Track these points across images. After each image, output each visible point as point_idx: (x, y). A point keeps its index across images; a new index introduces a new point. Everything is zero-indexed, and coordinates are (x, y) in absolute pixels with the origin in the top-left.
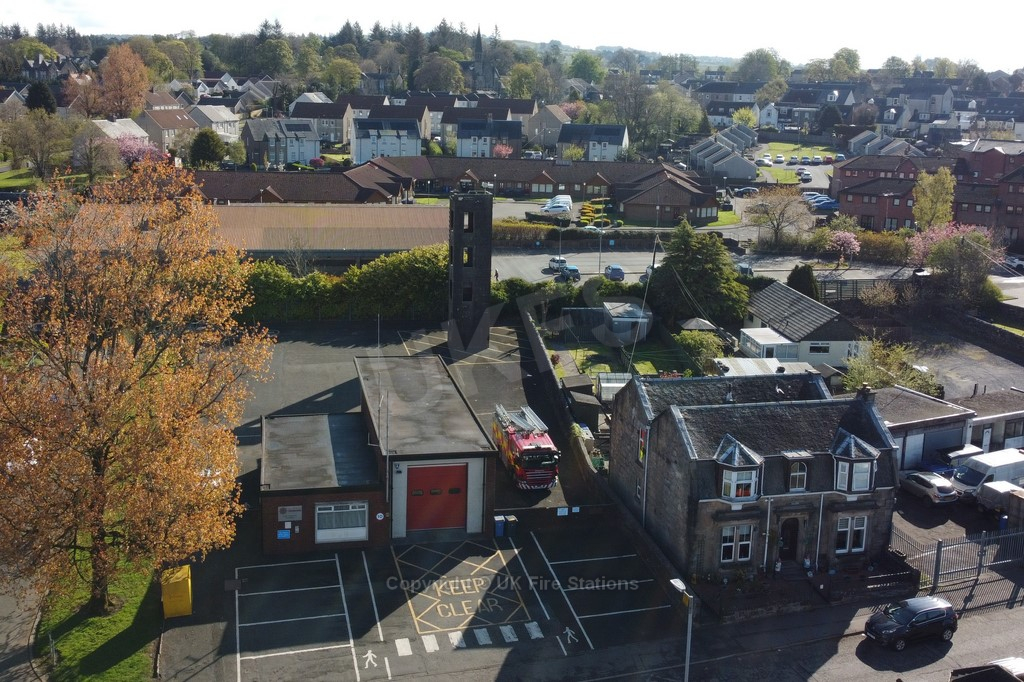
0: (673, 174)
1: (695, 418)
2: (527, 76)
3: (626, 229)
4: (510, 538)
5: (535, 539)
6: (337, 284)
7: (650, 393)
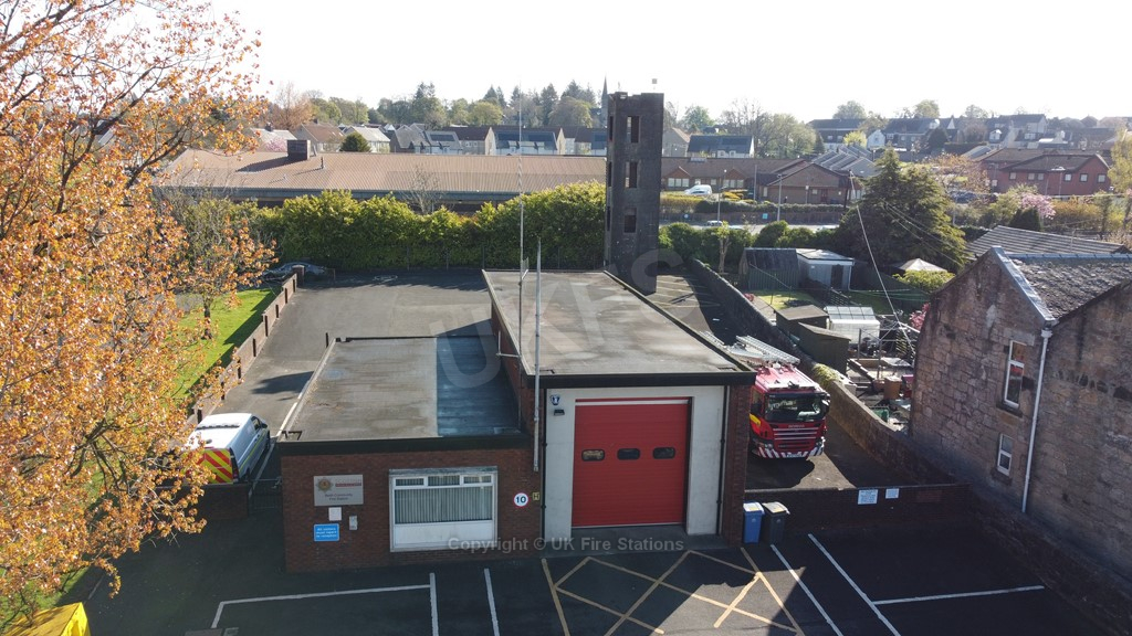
4: (773, 546)
5: (823, 549)
6: (468, 222)
7: (1031, 277)
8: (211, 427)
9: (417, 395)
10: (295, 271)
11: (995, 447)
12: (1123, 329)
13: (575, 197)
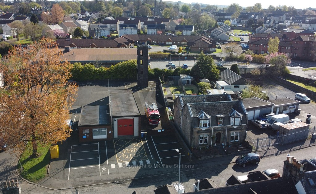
0: (205, 39)
1: (193, 106)
2: (168, 11)
3: (190, 54)
4: (145, 138)
5: (152, 138)
6: (108, 70)
7: (183, 100)
13: (132, 64)
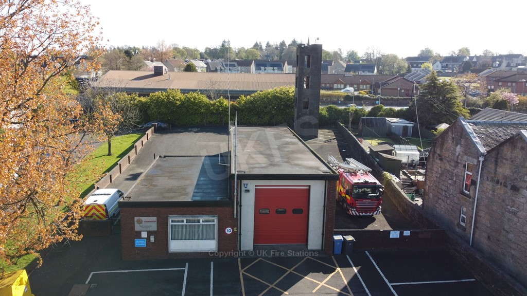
4: (347, 256)
5: (371, 258)
6: (233, 104)
7: (477, 132)
8: (98, 195)
9: (188, 182)
10: (154, 126)
11: (459, 213)
12: (515, 157)
13: (282, 93)
